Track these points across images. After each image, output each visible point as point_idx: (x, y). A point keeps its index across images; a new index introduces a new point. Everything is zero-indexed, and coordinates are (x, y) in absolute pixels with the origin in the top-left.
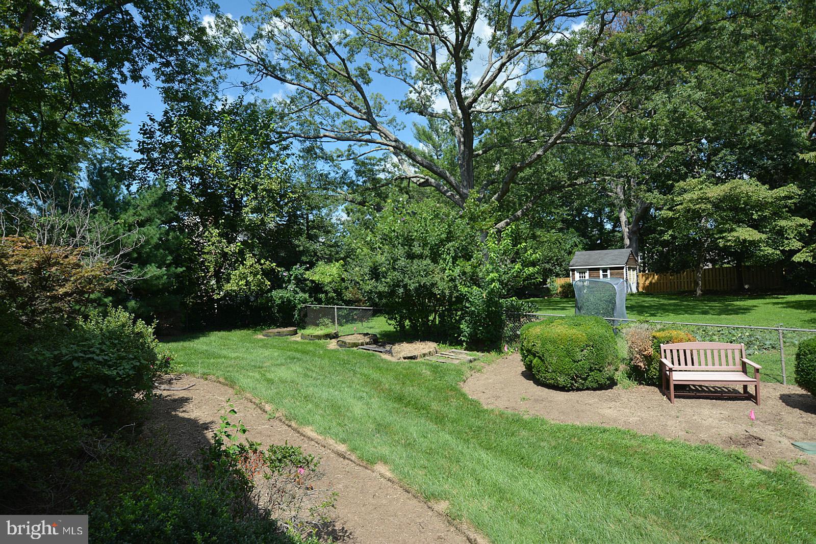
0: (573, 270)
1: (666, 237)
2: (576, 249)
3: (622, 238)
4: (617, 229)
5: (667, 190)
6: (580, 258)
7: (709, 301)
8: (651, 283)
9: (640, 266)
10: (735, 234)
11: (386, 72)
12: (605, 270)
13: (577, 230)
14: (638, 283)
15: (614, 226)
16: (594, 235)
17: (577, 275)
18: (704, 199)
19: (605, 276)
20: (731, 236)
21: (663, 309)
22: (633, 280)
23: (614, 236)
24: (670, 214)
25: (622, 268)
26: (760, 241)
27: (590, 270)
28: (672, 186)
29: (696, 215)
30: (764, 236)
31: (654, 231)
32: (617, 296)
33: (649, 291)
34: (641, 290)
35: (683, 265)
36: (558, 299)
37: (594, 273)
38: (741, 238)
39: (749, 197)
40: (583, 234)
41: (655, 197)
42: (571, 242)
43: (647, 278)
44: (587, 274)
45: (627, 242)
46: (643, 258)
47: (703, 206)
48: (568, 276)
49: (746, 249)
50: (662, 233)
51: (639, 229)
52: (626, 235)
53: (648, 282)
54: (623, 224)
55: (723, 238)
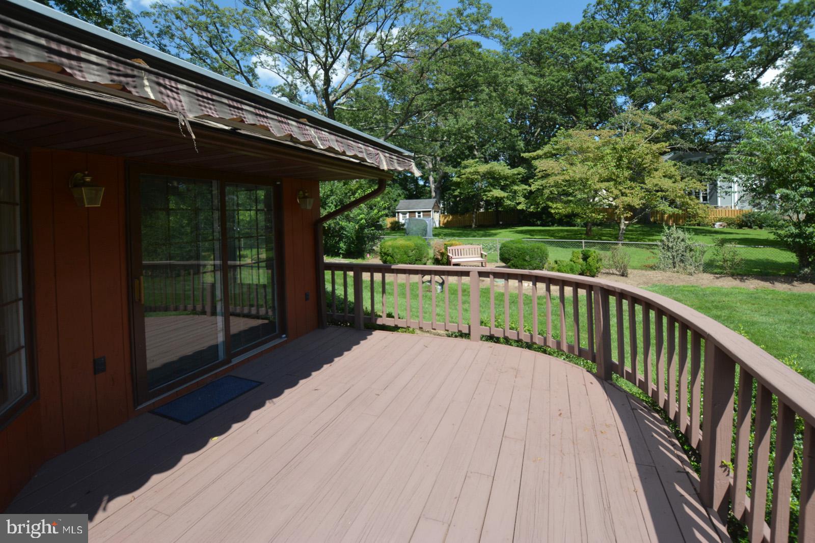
0: (398, 213)
1: (456, 193)
2: (399, 198)
3: (430, 191)
4: (427, 185)
5: (456, 165)
6: (403, 204)
7: (479, 230)
8: (447, 221)
9: (442, 210)
10: (491, 193)
11: (262, 65)
12: (419, 213)
13: (401, 184)
14: (440, 221)
15: (425, 183)
16: (412, 189)
17: (401, 215)
18: (477, 173)
19: (419, 216)
20: (489, 194)
21: (453, 235)
22: (437, 219)
23: (425, 190)
24: (459, 180)
25: (430, 211)
26: (504, 197)
27: (410, 212)
28: (460, 163)
29: (472, 182)
30: (506, 195)
31: (450, 189)
32: (428, 227)
33: (447, 226)
34: (441, 225)
35: (466, 210)
36: (389, 231)
37: (412, 215)
38: (495, 195)
39: (500, 173)
40: (404, 187)
41: (450, 170)
42: (396, 193)
43: (445, 218)
44: (408, 215)
45: (433, 194)
46: (444, 205)
47: (476, 177)
48: (394, 216)
49: (499, 201)
50: (454, 190)
51: (441, 186)
52: (433, 189)
53: (446, 221)
54: (431, 182)
55: (486, 195)
